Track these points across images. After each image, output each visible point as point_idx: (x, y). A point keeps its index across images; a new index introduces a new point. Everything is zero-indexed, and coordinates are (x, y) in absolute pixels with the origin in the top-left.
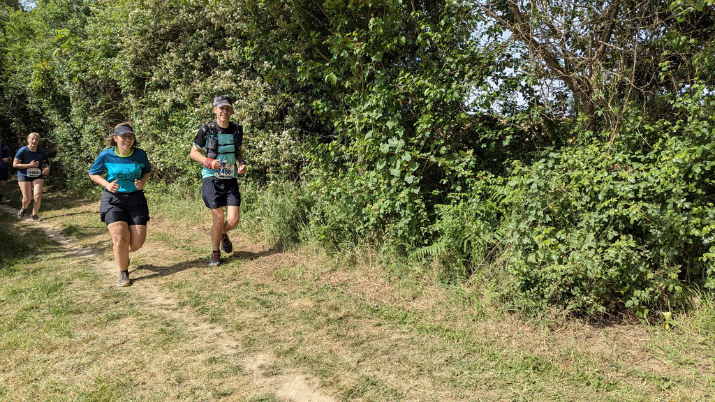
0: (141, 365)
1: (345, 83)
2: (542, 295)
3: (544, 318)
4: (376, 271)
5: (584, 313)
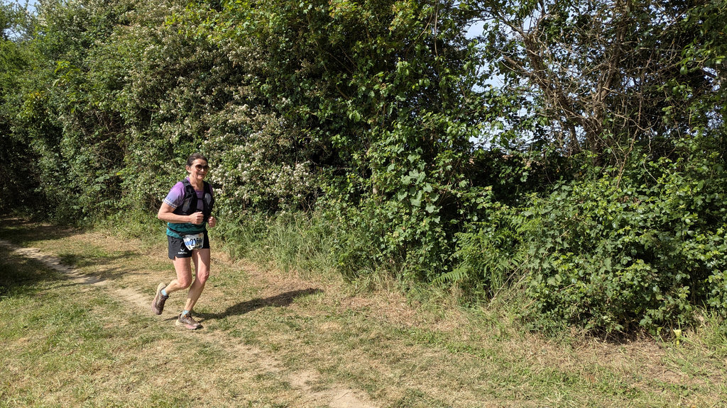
0: (191, 382)
1: (367, 120)
2: (562, 316)
3: (565, 337)
4: (395, 297)
5: (601, 332)
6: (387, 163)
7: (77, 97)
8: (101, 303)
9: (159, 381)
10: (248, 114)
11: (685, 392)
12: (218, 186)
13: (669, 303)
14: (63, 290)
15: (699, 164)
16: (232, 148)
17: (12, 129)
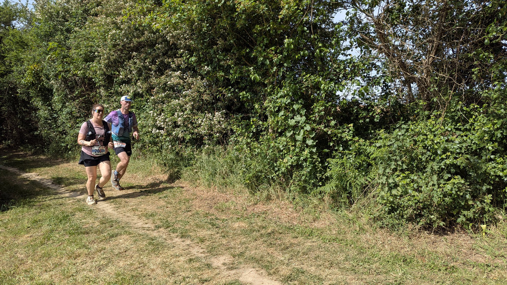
0: (143, 264)
1: (264, 80)
2: (402, 216)
3: (404, 231)
4: (285, 204)
5: (430, 227)
6: (279, 111)
7: (62, 68)
8: (81, 210)
9: (121, 264)
10: (181, 78)
11: (489, 269)
12: (160, 128)
13: (477, 206)
14: (55, 201)
15: (498, 108)
16: (171, 101)
17: (18, 90)
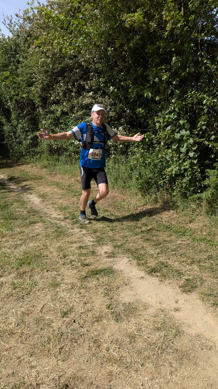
0: (46, 247)
1: (156, 98)
4: (169, 206)
6: (166, 126)
7: (14, 92)
8: (17, 201)
9: (31, 245)
10: (94, 98)
